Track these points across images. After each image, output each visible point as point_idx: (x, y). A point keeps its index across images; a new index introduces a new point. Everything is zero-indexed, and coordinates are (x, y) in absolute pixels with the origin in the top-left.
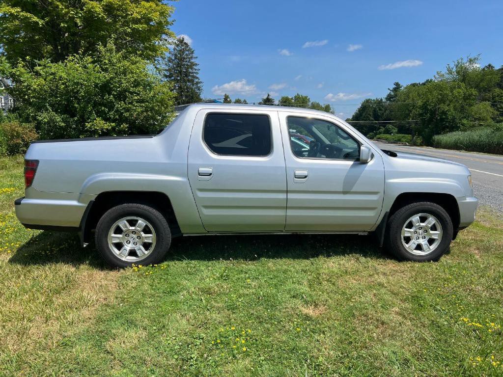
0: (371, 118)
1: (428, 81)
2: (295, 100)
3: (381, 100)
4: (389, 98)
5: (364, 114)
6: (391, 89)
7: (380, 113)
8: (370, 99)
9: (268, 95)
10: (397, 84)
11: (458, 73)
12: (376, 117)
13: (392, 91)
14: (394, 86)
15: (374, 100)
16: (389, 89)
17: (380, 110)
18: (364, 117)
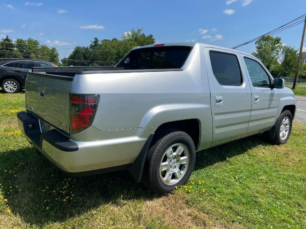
0: (82, 59)
1: (114, 39)
2: (28, 42)
3: (87, 47)
4: (92, 47)
5: (77, 56)
6: (93, 41)
7: (87, 55)
8: (79, 47)
9: (7, 37)
10: (96, 39)
11: (133, 36)
12: (86, 58)
13: (94, 43)
14: (95, 40)
15: (82, 47)
16: (92, 42)
17: (87, 54)
18: (77, 57)
